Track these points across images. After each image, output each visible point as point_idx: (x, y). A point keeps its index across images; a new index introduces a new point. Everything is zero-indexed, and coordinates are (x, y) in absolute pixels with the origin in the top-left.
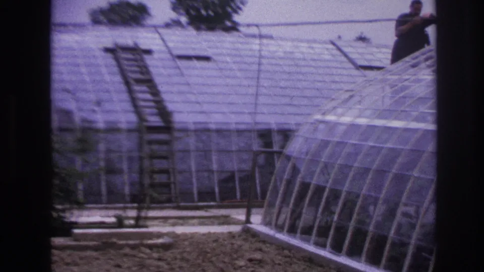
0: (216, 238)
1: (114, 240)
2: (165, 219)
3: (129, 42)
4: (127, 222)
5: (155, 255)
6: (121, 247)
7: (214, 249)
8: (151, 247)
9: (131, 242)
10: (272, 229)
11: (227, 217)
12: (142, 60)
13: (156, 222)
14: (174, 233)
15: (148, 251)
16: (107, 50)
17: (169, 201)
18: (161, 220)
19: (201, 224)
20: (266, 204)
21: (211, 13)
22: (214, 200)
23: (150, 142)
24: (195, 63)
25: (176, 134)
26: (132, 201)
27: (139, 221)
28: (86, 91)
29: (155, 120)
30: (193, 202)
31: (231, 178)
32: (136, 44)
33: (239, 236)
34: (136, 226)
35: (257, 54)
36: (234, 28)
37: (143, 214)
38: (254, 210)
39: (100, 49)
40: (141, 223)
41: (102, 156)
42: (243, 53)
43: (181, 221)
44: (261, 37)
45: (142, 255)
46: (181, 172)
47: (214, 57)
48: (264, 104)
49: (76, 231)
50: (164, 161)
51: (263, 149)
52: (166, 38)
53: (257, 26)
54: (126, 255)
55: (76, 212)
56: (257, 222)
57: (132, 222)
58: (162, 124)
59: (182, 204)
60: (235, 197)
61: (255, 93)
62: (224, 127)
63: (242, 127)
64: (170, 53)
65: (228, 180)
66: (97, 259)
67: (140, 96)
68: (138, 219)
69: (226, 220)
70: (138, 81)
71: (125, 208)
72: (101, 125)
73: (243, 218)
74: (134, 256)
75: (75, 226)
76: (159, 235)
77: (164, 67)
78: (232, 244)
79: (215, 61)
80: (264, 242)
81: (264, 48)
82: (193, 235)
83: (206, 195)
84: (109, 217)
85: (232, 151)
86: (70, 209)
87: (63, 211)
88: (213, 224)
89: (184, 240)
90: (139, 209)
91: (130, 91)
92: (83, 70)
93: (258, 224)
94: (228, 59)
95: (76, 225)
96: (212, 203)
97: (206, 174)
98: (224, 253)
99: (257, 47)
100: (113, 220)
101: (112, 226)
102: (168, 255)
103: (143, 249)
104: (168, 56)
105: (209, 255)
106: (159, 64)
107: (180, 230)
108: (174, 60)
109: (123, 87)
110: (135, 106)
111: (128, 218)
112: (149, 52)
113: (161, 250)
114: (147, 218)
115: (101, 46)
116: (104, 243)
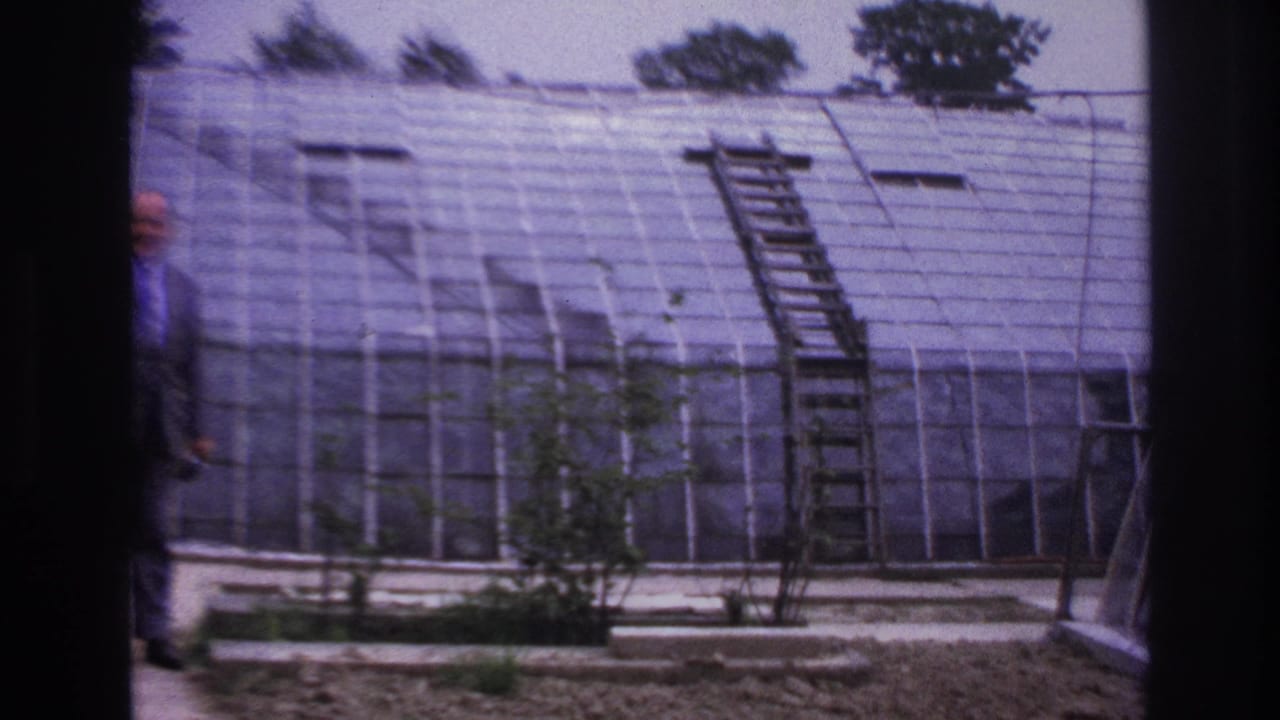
0: (980, 657)
1: (719, 657)
2: (850, 603)
3: (752, 137)
4: (752, 610)
5: (824, 699)
6: (736, 676)
7: (976, 686)
8: (814, 677)
9: (762, 663)
10: (1124, 634)
11: (1009, 601)
12: (788, 183)
13: (825, 612)
14: (872, 640)
15: (804, 687)
16: (692, 156)
17: (860, 556)
18: (838, 607)
19: (945, 619)
20: (1110, 569)
21: (956, 60)
22: (976, 555)
23: (811, 402)
24: (925, 193)
25: (878, 382)
26: (765, 556)
27: (783, 609)
28: (640, 262)
29: (821, 343)
30: (922, 557)
31: (1020, 498)
32: (767, 139)
33: (1040, 652)
34: (777, 621)
35: (1085, 169)
36: (1019, 100)
37: (795, 589)
38: (1080, 584)
39: (672, 154)
40: (790, 612)
41: (686, 434)
42: (1044, 167)
43: (888, 611)
44: (1095, 124)
45: (786, 697)
46: (892, 481)
47: (971, 177)
48: (1102, 304)
49: (618, 631)
50: (850, 452)
51: (1104, 424)
52: (845, 124)
53: (1085, 95)
54: (747, 697)
55: (622, 583)
56: (1088, 615)
57: (766, 610)
58: (839, 353)
59: (895, 565)
60: (1031, 549)
61: (1079, 274)
62: (1000, 364)
63: (1046, 364)
64: (858, 163)
65: (1014, 503)
66: (672, 706)
67: (781, 277)
68: (781, 602)
69: (1007, 610)
70: (776, 239)
71: (747, 574)
72: (681, 355)
73: (1051, 604)
74: (771, 701)
75: (619, 618)
76: (836, 647)
77: (843, 204)
78: (1023, 673)
79: (975, 189)
80: (1106, 669)
81: (1102, 156)
82: (920, 649)
83: (956, 543)
84: (707, 595)
85: (1025, 428)
86: (606, 574)
87: (589, 578)
88: (970, 619)
89: (898, 661)
90: (786, 577)
91: (755, 265)
92: (633, 207)
93: (1087, 621)
94: (1010, 183)
95: (618, 616)
96: (971, 565)
97: (958, 488)
98: (1001, 697)
99: (1086, 153)
100: (717, 604)
101: (713, 618)
102: (856, 699)
103: (795, 682)
104: (854, 174)
105: (962, 701)
106: (830, 192)
107: (887, 633)
108: (869, 184)
109: (737, 254)
110: (769, 305)
111: (756, 600)
112: (803, 162)
113: (839, 685)
114: (803, 601)
115: (678, 145)
116: (690, 664)
